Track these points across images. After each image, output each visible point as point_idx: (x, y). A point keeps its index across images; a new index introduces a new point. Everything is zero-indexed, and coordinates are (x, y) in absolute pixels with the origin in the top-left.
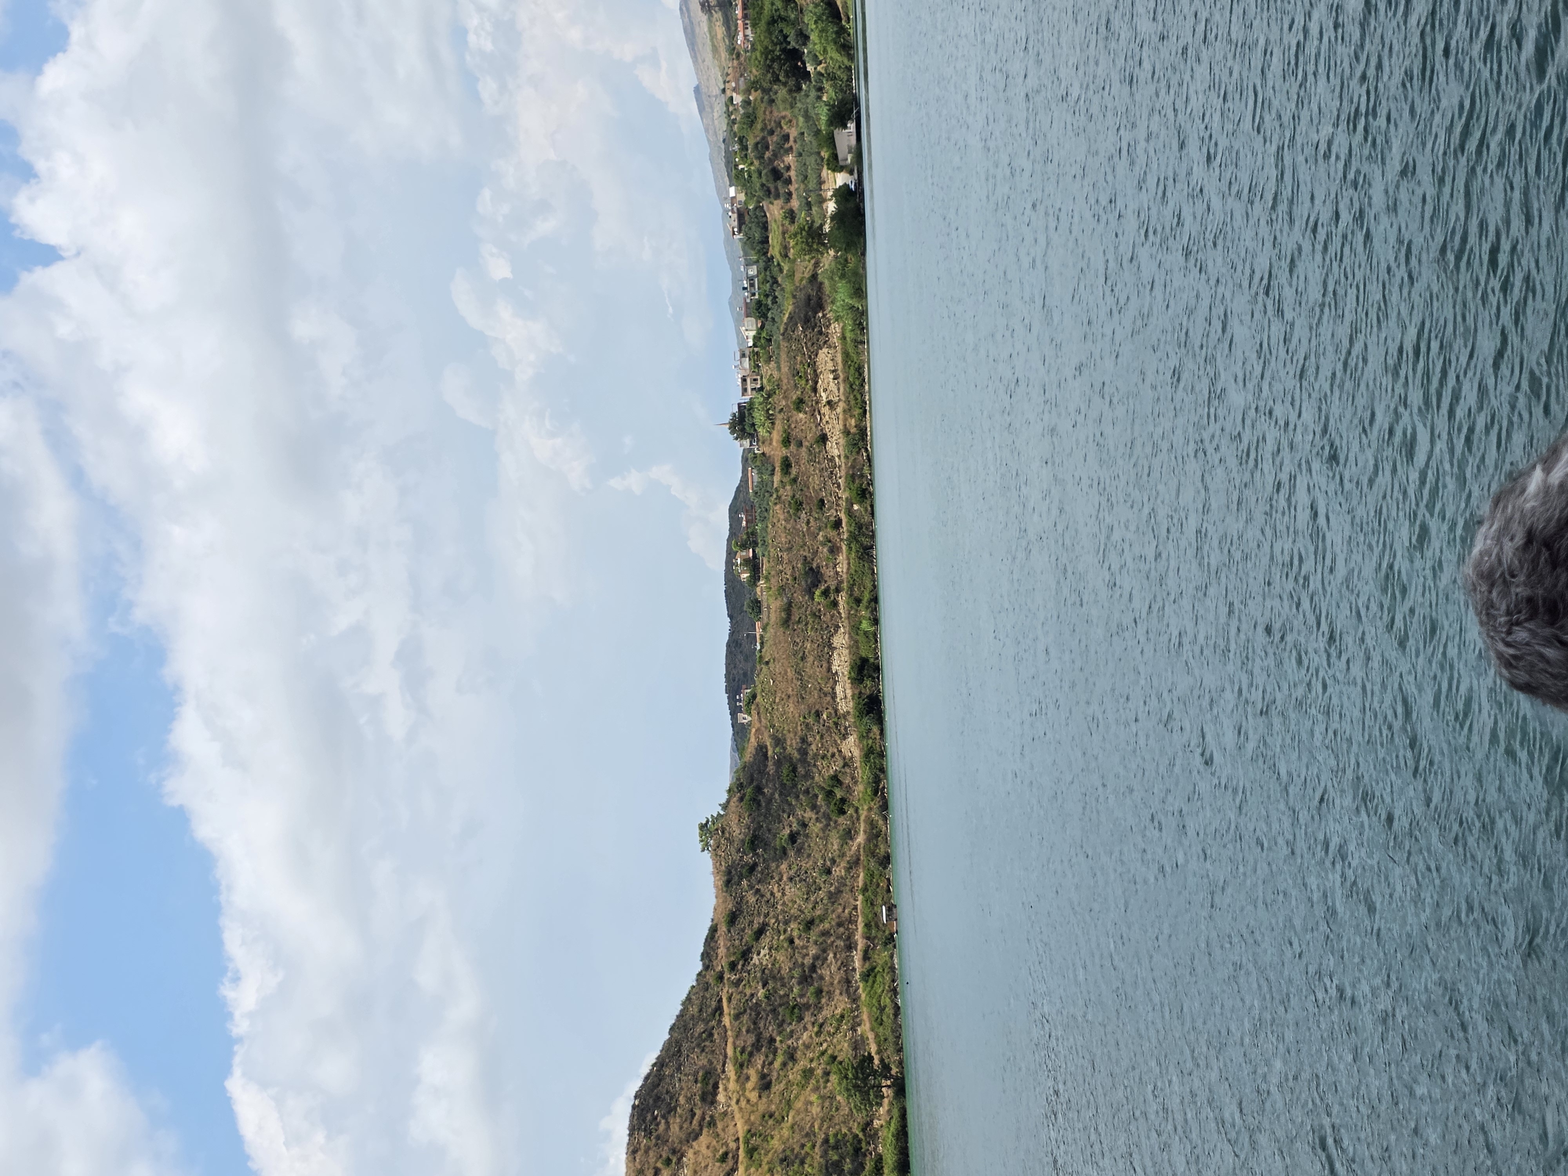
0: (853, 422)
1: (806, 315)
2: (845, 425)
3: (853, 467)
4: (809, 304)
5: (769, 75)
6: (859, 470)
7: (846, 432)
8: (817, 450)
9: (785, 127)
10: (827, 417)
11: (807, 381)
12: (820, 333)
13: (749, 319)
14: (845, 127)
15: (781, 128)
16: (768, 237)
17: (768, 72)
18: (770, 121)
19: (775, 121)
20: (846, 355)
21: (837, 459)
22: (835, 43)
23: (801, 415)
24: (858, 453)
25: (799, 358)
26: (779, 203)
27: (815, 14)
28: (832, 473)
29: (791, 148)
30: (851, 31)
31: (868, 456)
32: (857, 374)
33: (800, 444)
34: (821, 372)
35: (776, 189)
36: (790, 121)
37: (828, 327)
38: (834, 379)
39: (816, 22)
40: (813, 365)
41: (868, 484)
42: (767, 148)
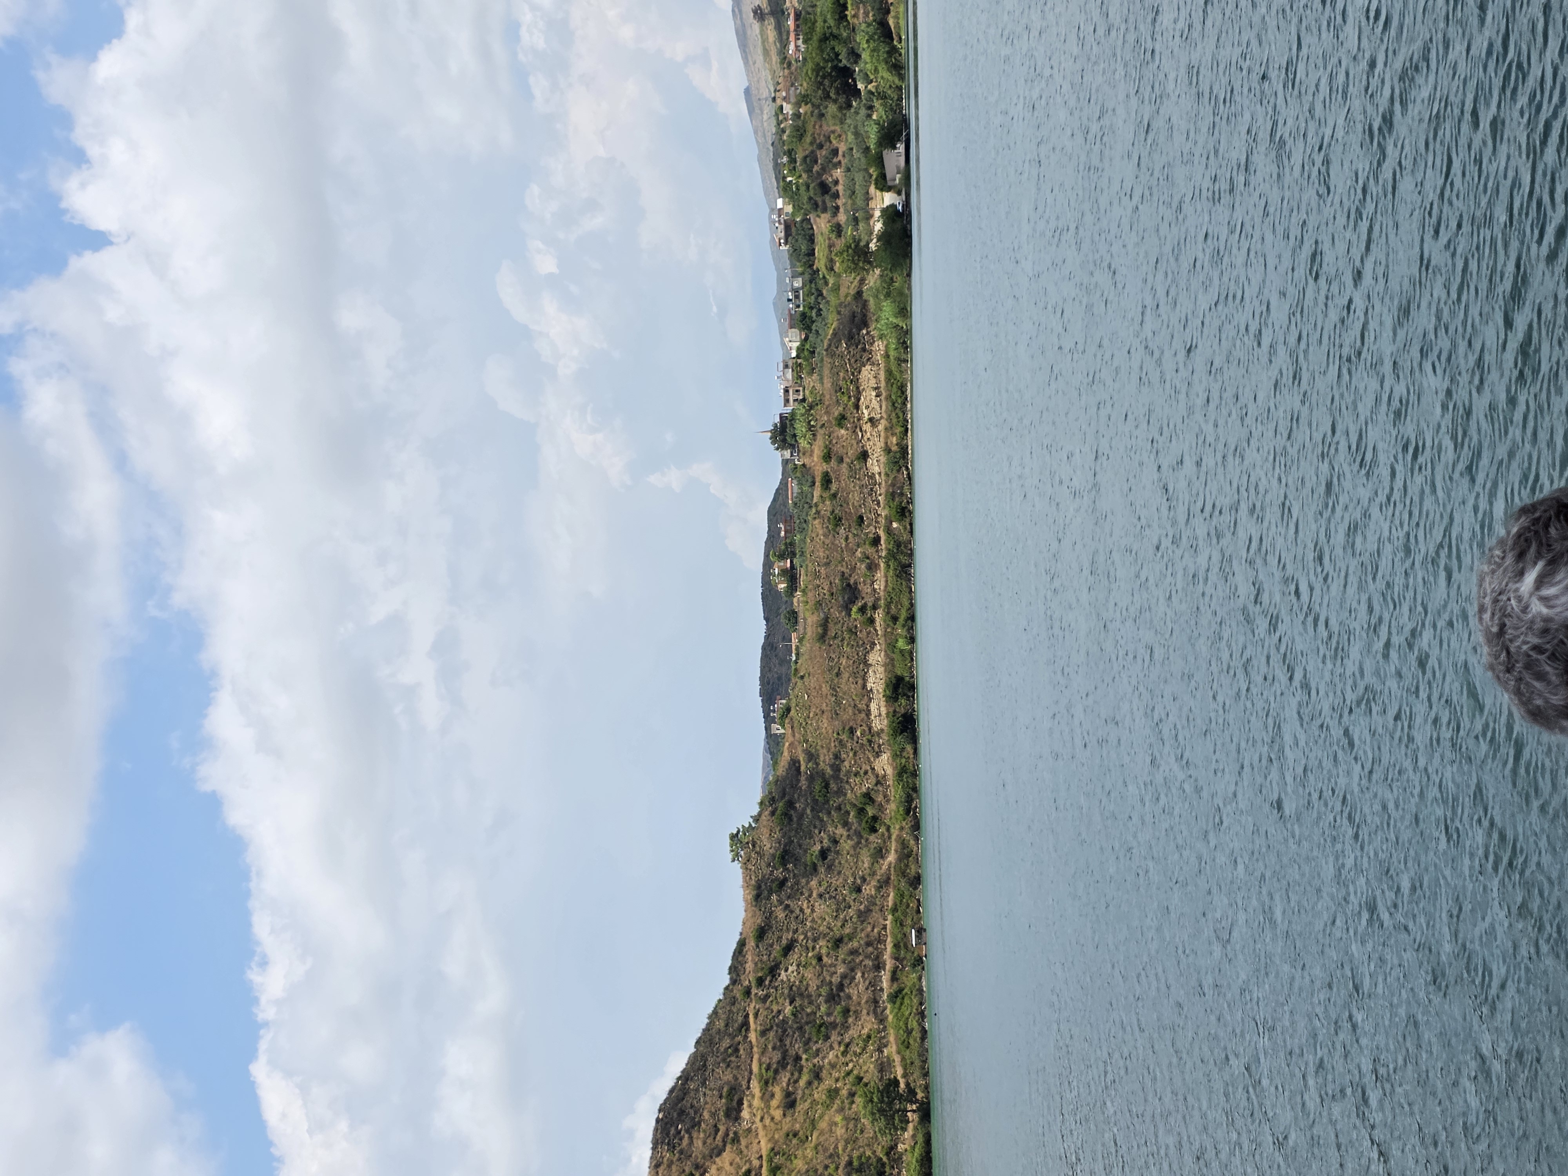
0: (894, 440)
1: (850, 332)
2: (886, 443)
3: (893, 485)
4: (853, 321)
5: (820, 92)
6: (899, 488)
7: (887, 450)
8: (858, 467)
9: (834, 142)
10: (868, 434)
11: (850, 397)
12: (864, 350)
13: (793, 330)
14: (895, 148)
15: (831, 142)
16: (814, 250)
17: (819, 88)
18: (819, 135)
19: (824, 135)
20: (889, 373)
21: (877, 476)
22: (887, 63)
23: (843, 432)
24: (898, 471)
25: (841, 374)
26: (826, 217)
27: (867, 33)
28: (872, 489)
29: (840, 162)
30: (903, 51)
31: (908, 474)
32: (899, 392)
33: (841, 460)
34: (864, 389)
35: (824, 202)
36: (840, 136)
37: (872, 344)
38: (877, 396)
39: (868, 41)
40: (856, 381)
41: (908, 503)
42: (816, 162)
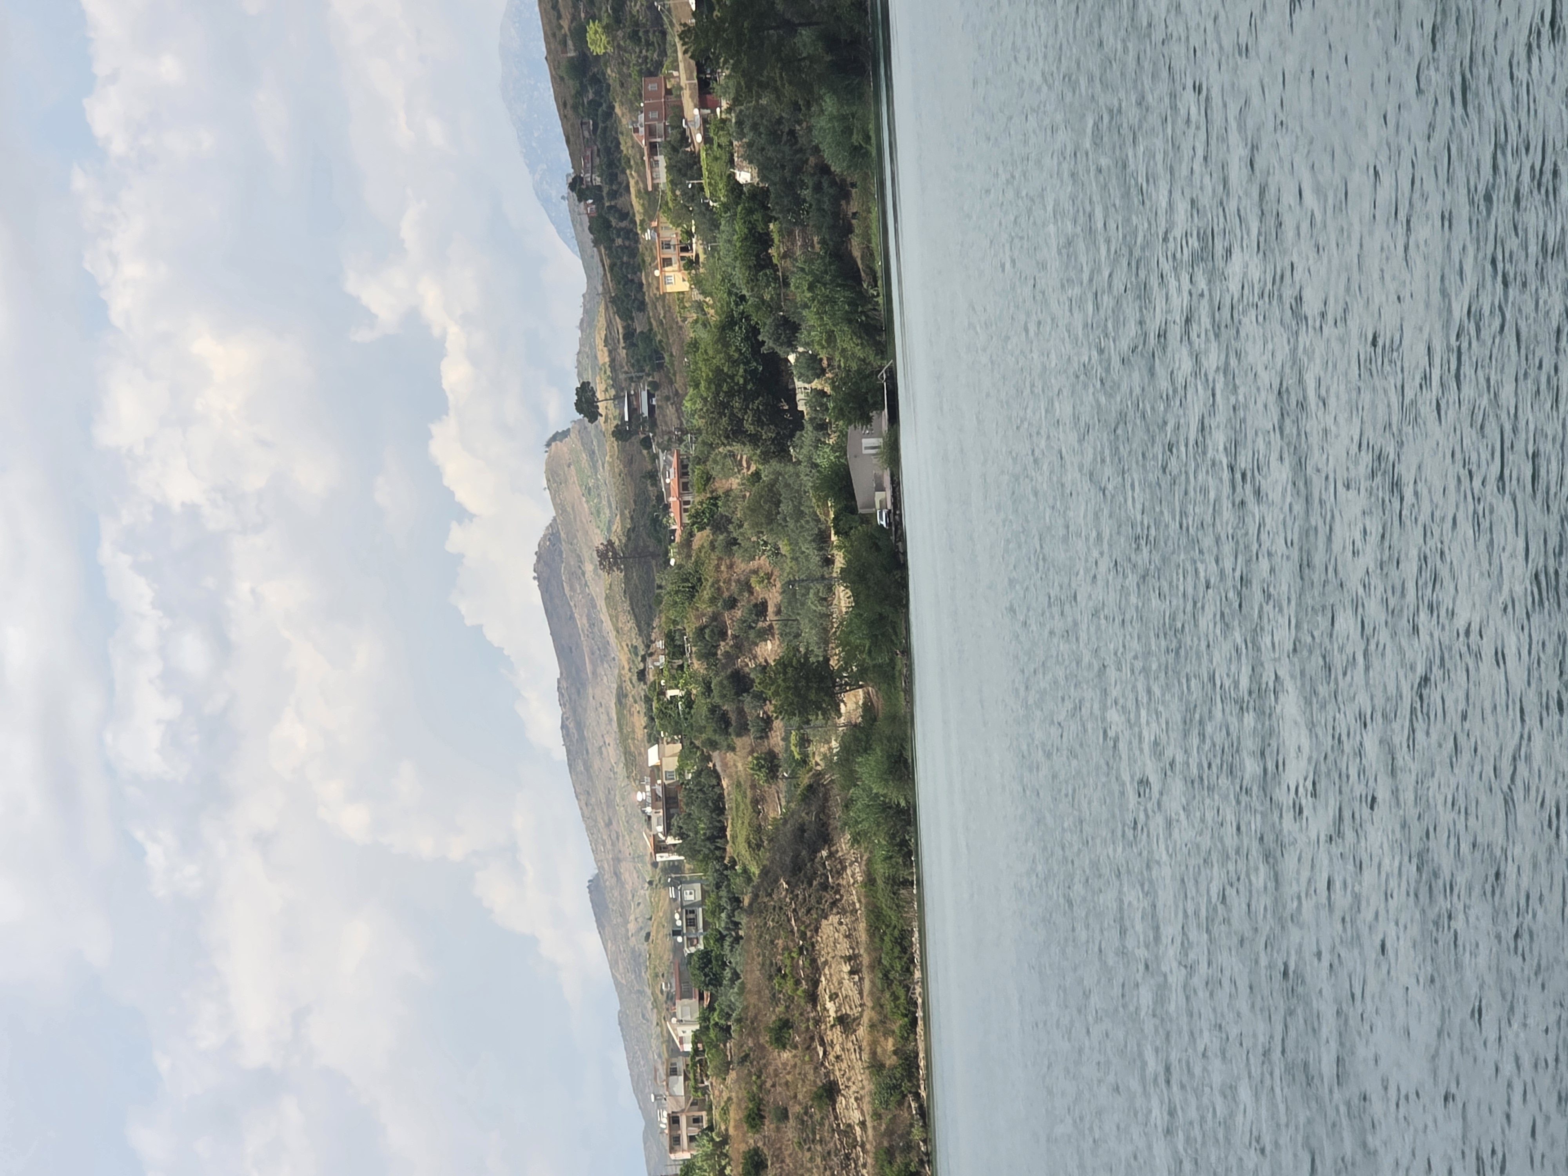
0: (890, 1044)
1: (796, 856)
2: (874, 1053)
3: (890, 1133)
4: (802, 836)
6: (901, 1137)
7: (876, 1066)
8: (818, 1117)
10: (837, 1048)
11: (797, 983)
12: (825, 886)
13: (686, 1001)
16: (723, 829)
20: (876, 916)
21: (858, 1129)
22: (850, 322)
23: (786, 1055)
24: (900, 1103)
25: (780, 942)
26: (743, 743)
27: (811, 272)
28: (847, 1157)
31: (921, 1107)
32: (897, 949)
33: (783, 1115)
34: (826, 963)
35: (741, 712)
36: (769, 576)
37: (839, 873)
38: (852, 972)
39: (811, 288)
40: (809, 950)
41: (922, 1163)
42: (723, 635)
